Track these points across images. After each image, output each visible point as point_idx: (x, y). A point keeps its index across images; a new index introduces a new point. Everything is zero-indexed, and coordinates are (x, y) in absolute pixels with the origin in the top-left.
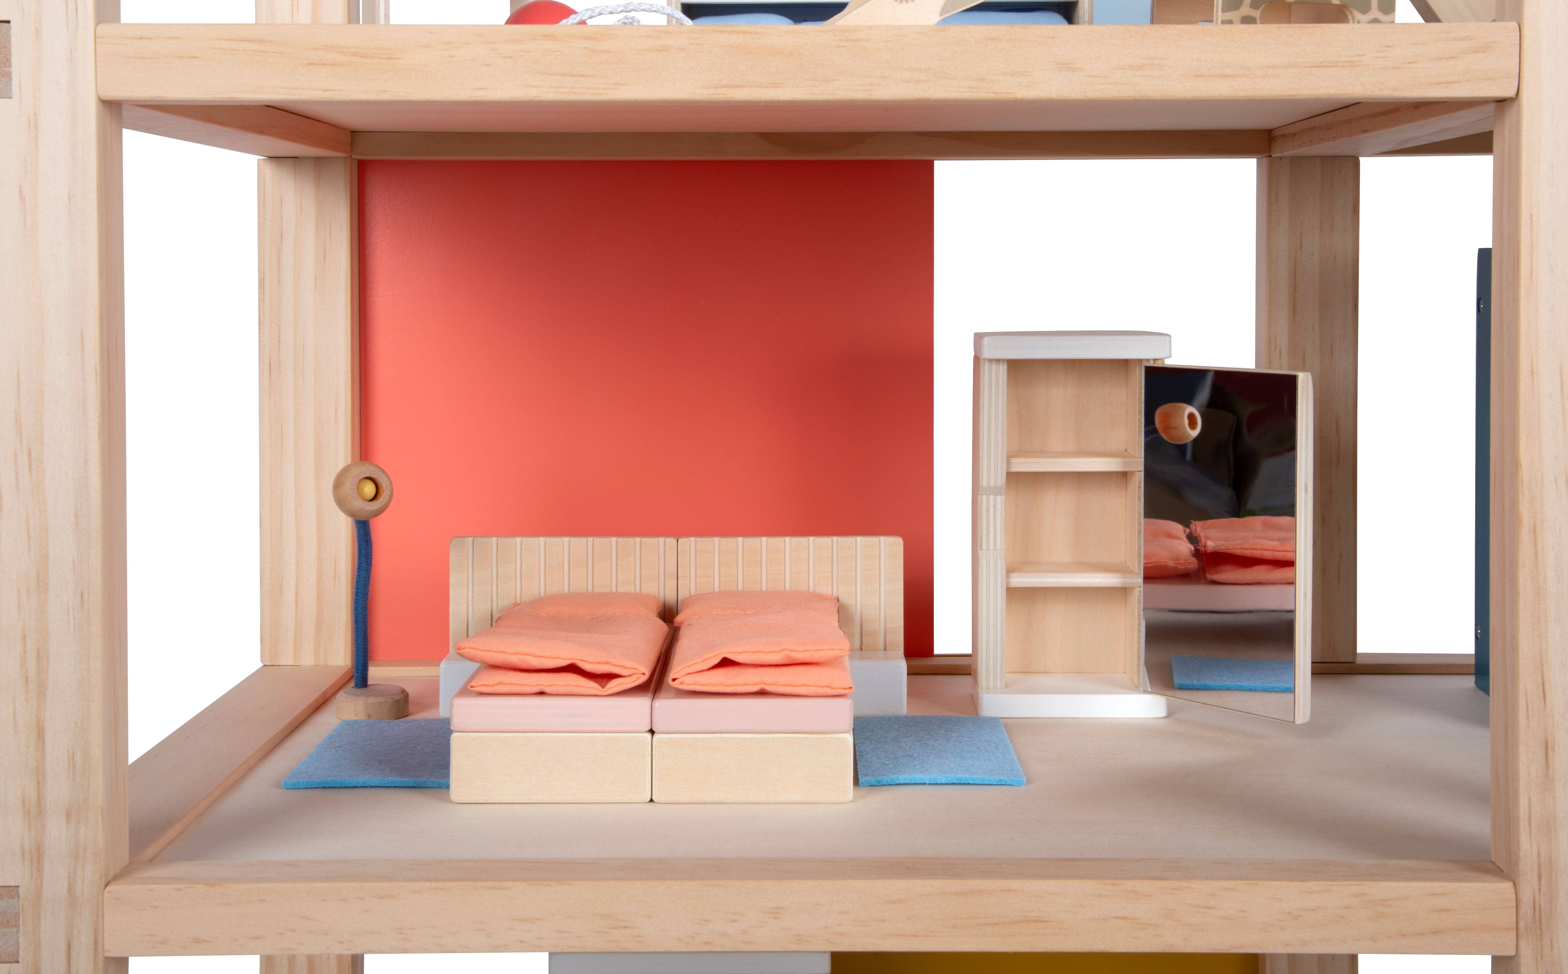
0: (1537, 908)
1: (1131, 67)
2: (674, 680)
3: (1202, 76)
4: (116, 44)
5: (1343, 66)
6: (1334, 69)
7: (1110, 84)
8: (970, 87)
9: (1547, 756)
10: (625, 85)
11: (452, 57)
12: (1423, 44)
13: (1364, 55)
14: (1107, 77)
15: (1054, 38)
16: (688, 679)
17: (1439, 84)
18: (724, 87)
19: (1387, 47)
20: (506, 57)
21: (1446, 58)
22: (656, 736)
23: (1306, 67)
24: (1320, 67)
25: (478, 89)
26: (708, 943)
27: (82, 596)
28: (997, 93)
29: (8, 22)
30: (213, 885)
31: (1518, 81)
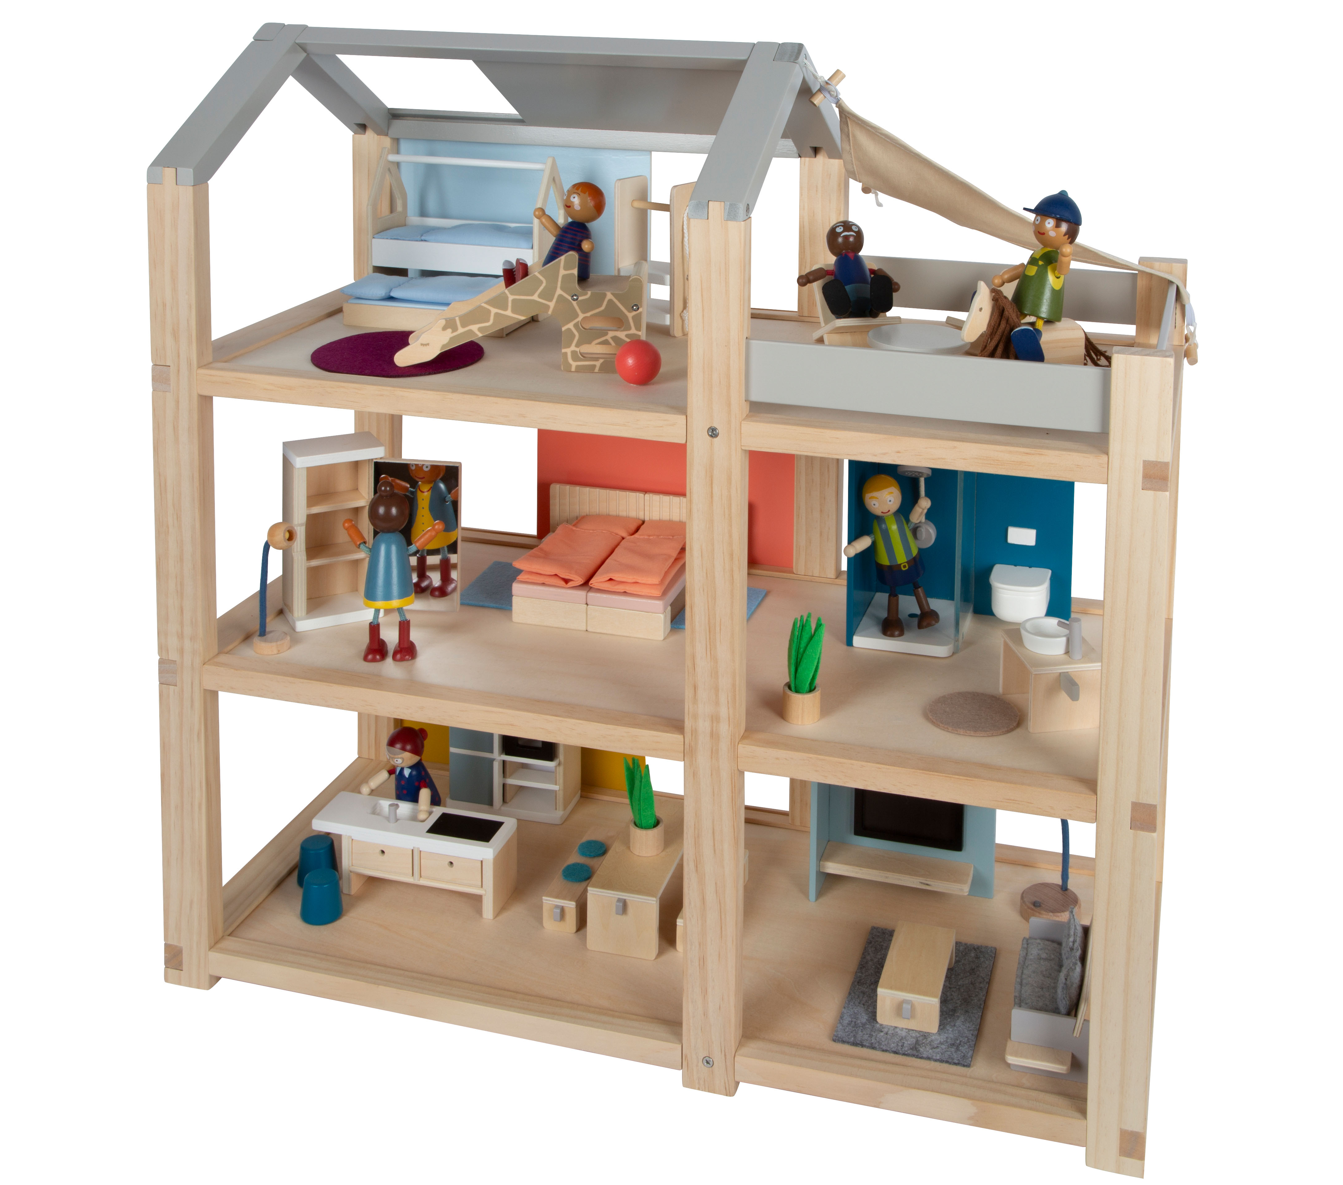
0: (691, 746)
2: (591, 584)
5: (621, 426)
6: (618, 426)
9: (695, 691)
12: (651, 421)
13: (629, 422)
16: (596, 584)
19: (636, 420)
21: (659, 427)
22: (589, 606)
24: (613, 425)
26: (399, 715)
27: (194, 565)
29: (169, 366)
30: (237, 670)
31: (686, 439)
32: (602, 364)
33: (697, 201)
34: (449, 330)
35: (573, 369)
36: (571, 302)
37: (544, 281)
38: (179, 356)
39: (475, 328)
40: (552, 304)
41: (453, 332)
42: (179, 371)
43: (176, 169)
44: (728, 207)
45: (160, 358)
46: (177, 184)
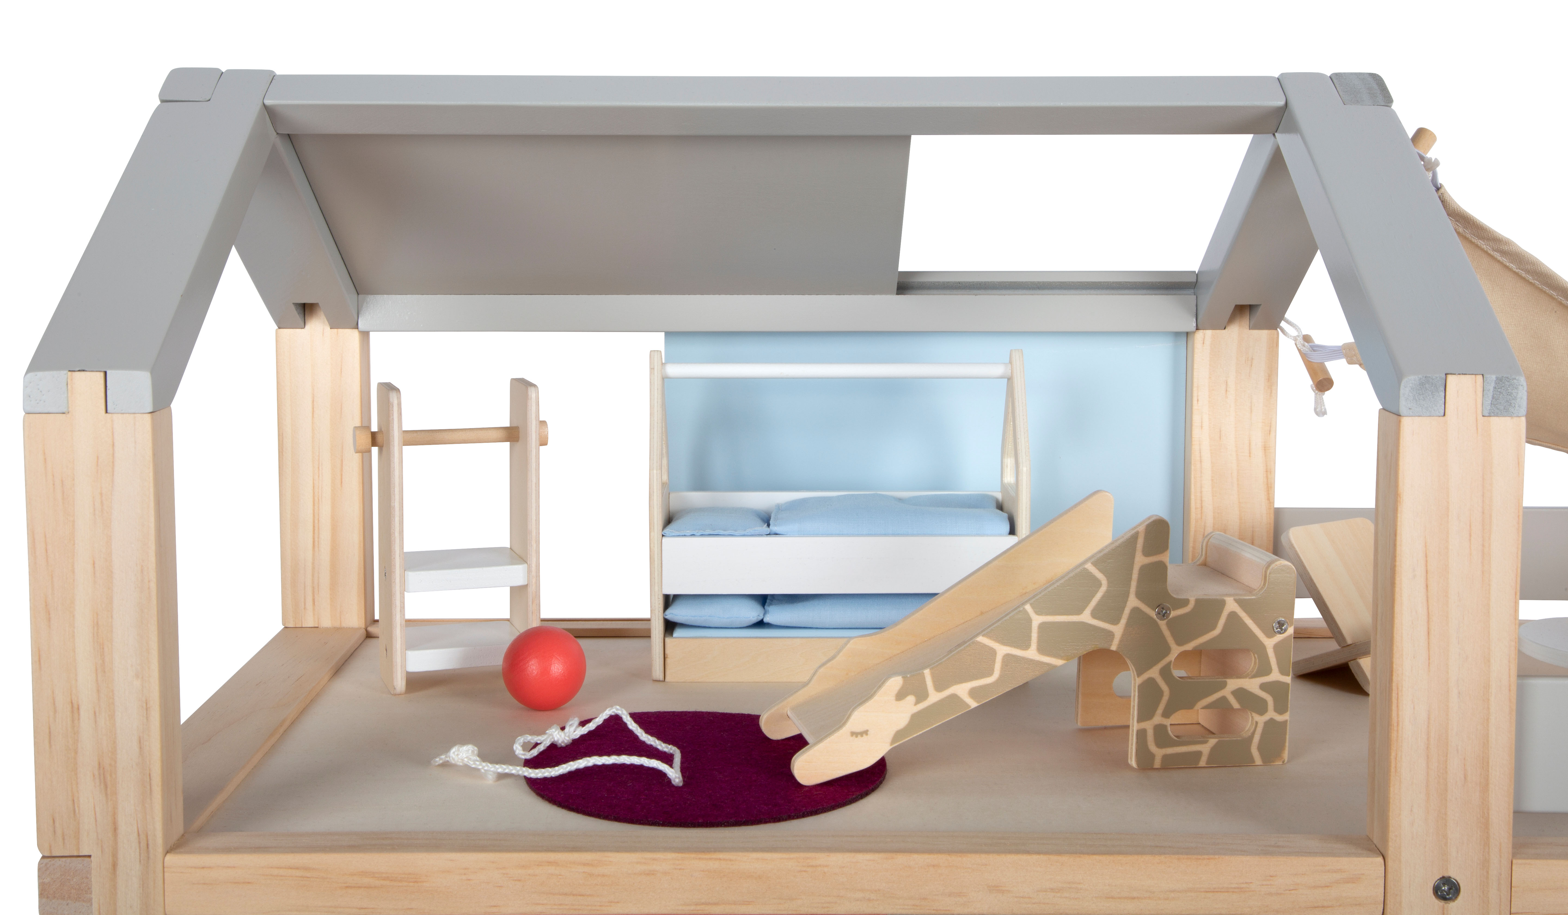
1: (1052, 890)
3: (1113, 898)
4: (182, 873)
5: (1233, 892)
6: (1226, 894)
7: (1034, 903)
8: (913, 905)
10: (618, 902)
11: (469, 880)
12: (1302, 874)
13: (1251, 883)
14: (1031, 898)
15: (986, 865)
17: (1315, 907)
18: (703, 904)
19: (1271, 876)
20: (516, 880)
21: (1322, 887)
23: (1201, 892)
24: (1214, 892)
25: (492, 906)
28: (937, 910)
29: (90, 856)
31: (1383, 907)
32: (1214, 749)
33: (1420, 376)
34: (911, 699)
35: (1157, 764)
36: (1156, 621)
37: (1104, 582)
38: (115, 830)
39: (962, 690)
40: (1118, 630)
41: (917, 703)
42: (115, 865)
43: (105, 373)
44: (1493, 385)
45: (64, 839)
46: (106, 412)
